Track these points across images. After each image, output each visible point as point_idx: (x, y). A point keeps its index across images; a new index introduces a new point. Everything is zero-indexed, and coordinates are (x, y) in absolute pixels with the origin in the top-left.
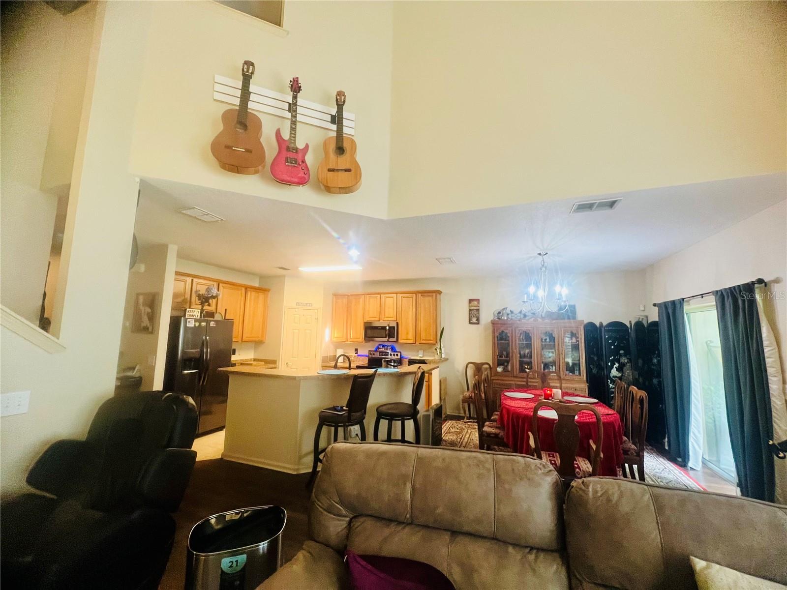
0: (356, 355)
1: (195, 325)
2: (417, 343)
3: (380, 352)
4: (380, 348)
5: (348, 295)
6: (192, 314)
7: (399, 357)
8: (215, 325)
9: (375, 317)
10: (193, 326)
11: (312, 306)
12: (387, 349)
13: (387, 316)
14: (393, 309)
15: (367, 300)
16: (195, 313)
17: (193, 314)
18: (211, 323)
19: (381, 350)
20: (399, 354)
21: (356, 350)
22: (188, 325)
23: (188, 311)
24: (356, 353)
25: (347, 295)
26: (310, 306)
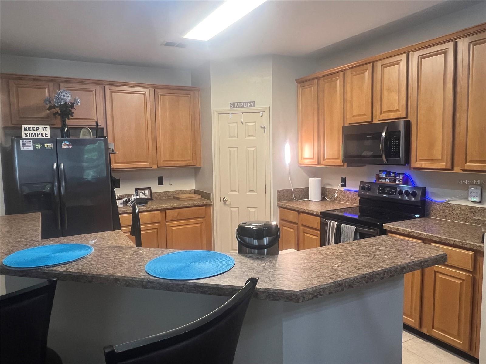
0: (343, 188)
1: (34, 147)
2: (457, 170)
3: (384, 186)
4: (382, 179)
5: (318, 78)
6: (33, 132)
7: (419, 198)
8: (71, 147)
9: (365, 115)
10: (31, 149)
11: (254, 106)
12: (395, 181)
13: (385, 108)
14: (399, 91)
15: (349, 81)
16: (39, 131)
17: (36, 132)
18: (63, 143)
19: (384, 181)
20: (419, 193)
21: (344, 180)
22: (22, 149)
23: (25, 129)
24: (342, 186)
25: (315, 78)
26: (250, 106)
